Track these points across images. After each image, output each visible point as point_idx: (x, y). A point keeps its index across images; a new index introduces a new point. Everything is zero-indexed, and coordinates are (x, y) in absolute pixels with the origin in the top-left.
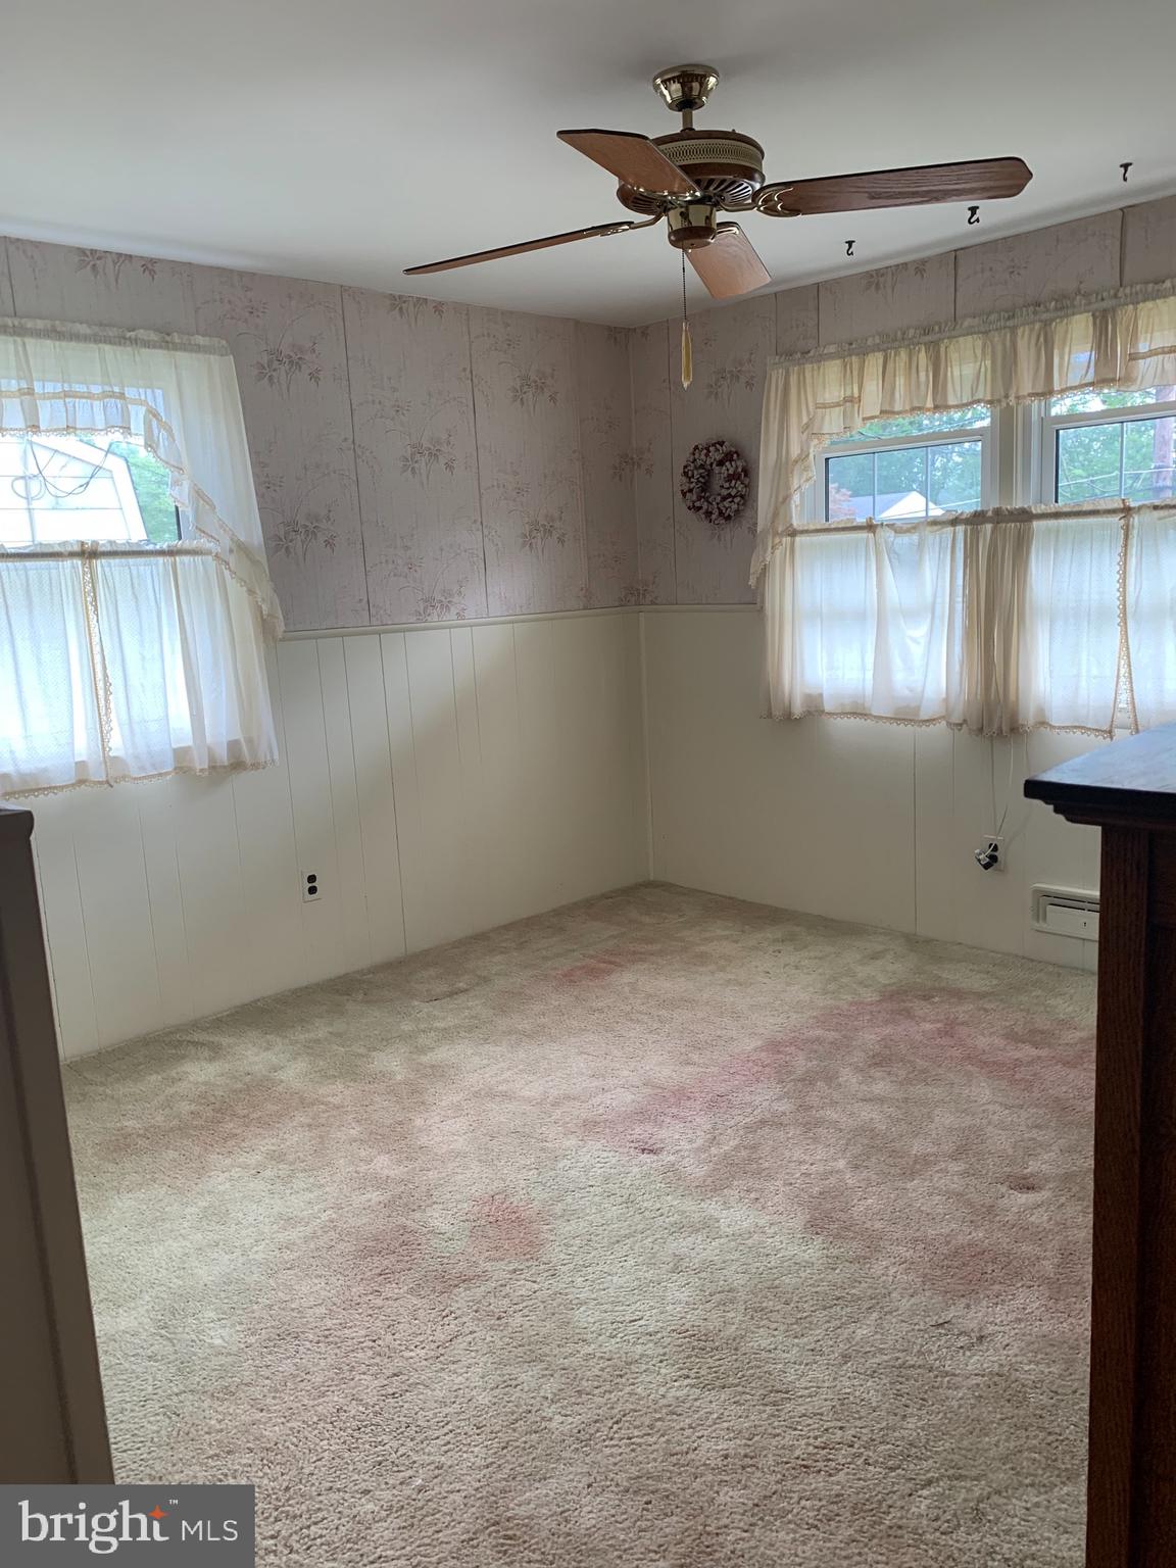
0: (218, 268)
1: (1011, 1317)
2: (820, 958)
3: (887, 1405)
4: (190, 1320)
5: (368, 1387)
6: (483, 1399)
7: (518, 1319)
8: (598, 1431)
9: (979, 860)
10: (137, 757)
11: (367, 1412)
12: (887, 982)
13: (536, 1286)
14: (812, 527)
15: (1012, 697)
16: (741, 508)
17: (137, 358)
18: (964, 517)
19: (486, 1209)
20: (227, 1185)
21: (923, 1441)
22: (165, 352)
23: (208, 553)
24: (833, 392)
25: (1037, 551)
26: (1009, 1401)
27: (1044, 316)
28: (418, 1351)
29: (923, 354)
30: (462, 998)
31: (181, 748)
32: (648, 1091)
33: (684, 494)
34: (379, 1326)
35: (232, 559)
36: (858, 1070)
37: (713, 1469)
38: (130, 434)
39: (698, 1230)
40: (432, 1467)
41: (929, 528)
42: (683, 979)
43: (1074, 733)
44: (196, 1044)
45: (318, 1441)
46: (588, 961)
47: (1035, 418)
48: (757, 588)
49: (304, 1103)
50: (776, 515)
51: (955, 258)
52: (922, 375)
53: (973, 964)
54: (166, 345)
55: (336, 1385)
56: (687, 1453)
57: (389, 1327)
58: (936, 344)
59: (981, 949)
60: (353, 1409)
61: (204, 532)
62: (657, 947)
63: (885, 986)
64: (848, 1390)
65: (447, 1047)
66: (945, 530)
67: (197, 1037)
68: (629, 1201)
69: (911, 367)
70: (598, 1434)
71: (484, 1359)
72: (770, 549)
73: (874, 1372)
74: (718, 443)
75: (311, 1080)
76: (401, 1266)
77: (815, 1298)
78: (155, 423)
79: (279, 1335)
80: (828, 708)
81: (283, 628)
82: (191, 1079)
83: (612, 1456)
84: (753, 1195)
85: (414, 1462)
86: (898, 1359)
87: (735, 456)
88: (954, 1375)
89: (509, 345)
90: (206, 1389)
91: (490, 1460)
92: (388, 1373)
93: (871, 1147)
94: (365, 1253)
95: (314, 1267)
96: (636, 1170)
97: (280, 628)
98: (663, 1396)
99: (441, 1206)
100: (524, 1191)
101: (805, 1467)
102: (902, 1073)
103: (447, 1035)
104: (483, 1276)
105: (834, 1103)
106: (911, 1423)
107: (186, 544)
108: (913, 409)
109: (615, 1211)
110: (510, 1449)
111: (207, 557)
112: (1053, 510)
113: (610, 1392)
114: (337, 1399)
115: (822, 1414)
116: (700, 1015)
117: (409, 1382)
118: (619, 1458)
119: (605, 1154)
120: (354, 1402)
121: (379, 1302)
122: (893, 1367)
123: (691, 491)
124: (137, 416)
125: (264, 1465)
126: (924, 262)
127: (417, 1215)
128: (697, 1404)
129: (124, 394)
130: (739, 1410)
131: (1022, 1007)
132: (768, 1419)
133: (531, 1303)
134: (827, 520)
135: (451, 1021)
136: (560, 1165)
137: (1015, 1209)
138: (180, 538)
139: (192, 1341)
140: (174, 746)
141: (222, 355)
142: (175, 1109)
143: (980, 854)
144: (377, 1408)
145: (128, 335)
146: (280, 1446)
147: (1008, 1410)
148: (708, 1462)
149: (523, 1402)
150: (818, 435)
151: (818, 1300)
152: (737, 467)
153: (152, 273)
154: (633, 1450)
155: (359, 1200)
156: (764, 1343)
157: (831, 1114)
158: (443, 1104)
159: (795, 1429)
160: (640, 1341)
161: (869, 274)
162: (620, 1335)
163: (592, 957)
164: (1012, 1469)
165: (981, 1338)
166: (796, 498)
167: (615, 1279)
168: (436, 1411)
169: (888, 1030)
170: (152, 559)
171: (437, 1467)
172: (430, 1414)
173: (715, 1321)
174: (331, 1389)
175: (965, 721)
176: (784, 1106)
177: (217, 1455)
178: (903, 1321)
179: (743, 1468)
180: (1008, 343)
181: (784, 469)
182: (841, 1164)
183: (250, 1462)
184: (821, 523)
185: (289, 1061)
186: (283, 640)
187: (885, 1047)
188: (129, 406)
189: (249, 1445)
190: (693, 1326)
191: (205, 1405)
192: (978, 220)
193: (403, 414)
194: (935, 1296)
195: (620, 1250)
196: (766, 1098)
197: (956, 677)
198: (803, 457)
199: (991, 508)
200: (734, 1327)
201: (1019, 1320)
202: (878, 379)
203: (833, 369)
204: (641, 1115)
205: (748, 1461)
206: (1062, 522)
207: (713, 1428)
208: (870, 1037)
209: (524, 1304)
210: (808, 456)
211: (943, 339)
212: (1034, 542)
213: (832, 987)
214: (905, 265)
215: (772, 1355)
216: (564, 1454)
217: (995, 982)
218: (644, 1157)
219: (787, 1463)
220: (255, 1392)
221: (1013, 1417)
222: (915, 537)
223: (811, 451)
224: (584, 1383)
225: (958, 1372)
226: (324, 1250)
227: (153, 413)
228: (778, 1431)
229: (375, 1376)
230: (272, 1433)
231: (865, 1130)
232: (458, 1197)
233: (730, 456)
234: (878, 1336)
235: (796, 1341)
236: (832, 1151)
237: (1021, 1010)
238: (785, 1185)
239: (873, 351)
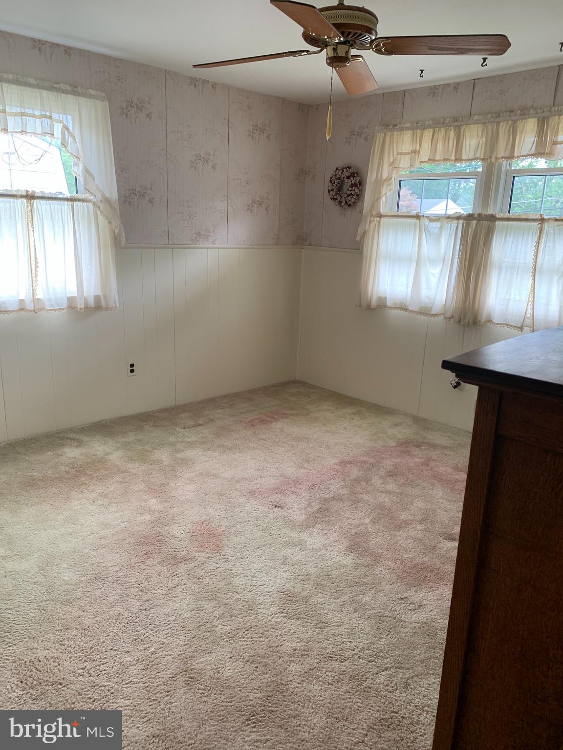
0: (103, 55)
1: (435, 598)
2: (372, 424)
3: (372, 633)
4: (55, 567)
5: (134, 605)
6: (187, 615)
7: (207, 580)
8: (238, 634)
9: (452, 384)
10: (49, 300)
11: (133, 616)
12: (401, 437)
13: (218, 565)
14: (389, 214)
15: (476, 307)
16: (357, 201)
17: (59, 98)
18: (463, 216)
19: (199, 528)
20: (79, 507)
21: (387, 650)
22: (74, 96)
23: (90, 201)
24: (406, 147)
25: (497, 237)
26: (428, 635)
27: (514, 118)
28: (159, 590)
29: (452, 132)
30: (200, 428)
31: (71, 297)
32: (281, 479)
33: (329, 191)
34: (142, 577)
35: (101, 205)
36: (381, 477)
37: (288, 655)
38: (54, 137)
39: (297, 546)
40: (160, 643)
41: (446, 220)
42: (305, 428)
43: (504, 327)
44: (71, 439)
45: (108, 627)
46: (261, 416)
47: (503, 169)
48: (360, 242)
49: (119, 471)
50: (373, 206)
51: (474, 83)
52: (451, 142)
53: (443, 432)
54: (75, 93)
55: (119, 603)
56: (277, 647)
57: (147, 578)
58: (459, 127)
59: (448, 426)
60: (126, 614)
61: (88, 191)
62: (295, 412)
63: (399, 439)
64: (355, 625)
65: (191, 450)
66: (453, 221)
67: (71, 436)
68: (266, 530)
69: (446, 138)
70: (238, 635)
71: (189, 597)
72: (368, 224)
73: (369, 617)
74: (348, 167)
75: (124, 461)
76: (157, 551)
77: (346, 582)
78: (66, 133)
79: (95, 578)
80: (388, 304)
81: (125, 242)
82: (67, 455)
83: (243, 645)
84: (324, 532)
85: (152, 641)
86: (380, 612)
87: (356, 175)
88: (405, 622)
89: (248, 108)
90: (59, 600)
91: (186, 643)
92: (144, 599)
93: (383, 514)
94: (141, 544)
95: (115, 548)
96: (271, 515)
97: (124, 241)
98: (270, 620)
99: (178, 525)
100: (218, 521)
101: (331, 657)
102: (402, 481)
103: (191, 445)
104: (194, 559)
105: (367, 492)
106: (382, 642)
107: (80, 196)
108: (445, 159)
109: (259, 534)
110: (196, 638)
111: (88, 203)
112: (507, 217)
113: (246, 617)
114: (119, 609)
115: (342, 635)
116: (311, 446)
117: (154, 604)
118: (246, 646)
119: (258, 507)
120: (127, 611)
121: (144, 567)
122: (378, 616)
123: (332, 190)
124: (58, 129)
125: (82, 636)
126: (458, 84)
127: (166, 528)
128: (285, 625)
129: (51, 116)
130: (304, 629)
131: (463, 455)
132: (317, 634)
133: (214, 573)
134: (398, 211)
135: (193, 438)
136: (236, 510)
137: (445, 549)
138: (77, 193)
139: (55, 577)
140: (68, 296)
141: (102, 101)
142: (58, 469)
143: (452, 381)
144: (137, 615)
145: (55, 86)
146: (90, 628)
147: (427, 639)
148: (286, 652)
149: (204, 618)
150: (398, 168)
151: (347, 583)
152: (356, 180)
153: (69, 54)
154: (253, 644)
155: (140, 519)
156: (320, 600)
157: (366, 497)
158: (185, 477)
159: (329, 640)
160: (262, 595)
161: (431, 88)
162: (254, 591)
163: (263, 414)
164: (425, 666)
165: (420, 606)
166: (384, 198)
167: (255, 565)
168: (164, 618)
169: (398, 460)
170: (62, 202)
171: (162, 644)
172: (162, 620)
173: (298, 589)
174: (117, 604)
175: (453, 317)
176: (344, 492)
177: (61, 630)
178: (385, 595)
179: (302, 655)
180: (495, 129)
181: (379, 183)
182: (367, 521)
183: (76, 634)
184: (395, 212)
185: (114, 451)
186: (124, 248)
187: (396, 468)
188: (54, 123)
189: (76, 626)
190: (288, 590)
191: (58, 607)
192: (486, 65)
193: (192, 139)
194: (402, 586)
195: (259, 552)
196: (336, 487)
197: (450, 295)
198: (389, 179)
199: (477, 213)
200: (307, 592)
201: (439, 600)
202: (429, 143)
203: (407, 136)
204: (277, 490)
205: (305, 653)
206: (510, 223)
207: (291, 637)
208: (389, 463)
209: (211, 573)
210: (391, 178)
211: (463, 125)
212: (496, 232)
213: (375, 437)
214: (449, 84)
215: (323, 606)
216: (221, 643)
217: (452, 442)
218: (276, 510)
219: (322, 655)
220: (82, 603)
221: (429, 643)
222: (438, 224)
223: (394, 175)
224: (234, 611)
225: (407, 620)
226: (121, 541)
227: (66, 128)
228: (320, 640)
229: (138, 600)
230: (87, 622)
231: (380, 506)
232: (186, 521)
233: (352, 175)
234: (373, 602)
235: (335, 600)
236: (364, 514)
237: (463, 456)
238: (339, 528)
239: (428, 128)
